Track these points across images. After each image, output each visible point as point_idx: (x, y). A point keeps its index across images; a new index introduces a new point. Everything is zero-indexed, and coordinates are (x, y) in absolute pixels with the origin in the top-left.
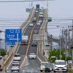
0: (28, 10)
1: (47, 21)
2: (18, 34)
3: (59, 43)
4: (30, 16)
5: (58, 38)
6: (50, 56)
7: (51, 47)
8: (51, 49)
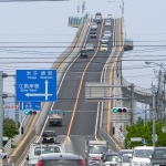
0: (73, 22)
1: (121, 49)
2: (47, 83)
3: (151, 105)
4: (78, 36)
5: (150, 92)
6: (128, 138)
7: (131, 114)
8: (131, 120)
